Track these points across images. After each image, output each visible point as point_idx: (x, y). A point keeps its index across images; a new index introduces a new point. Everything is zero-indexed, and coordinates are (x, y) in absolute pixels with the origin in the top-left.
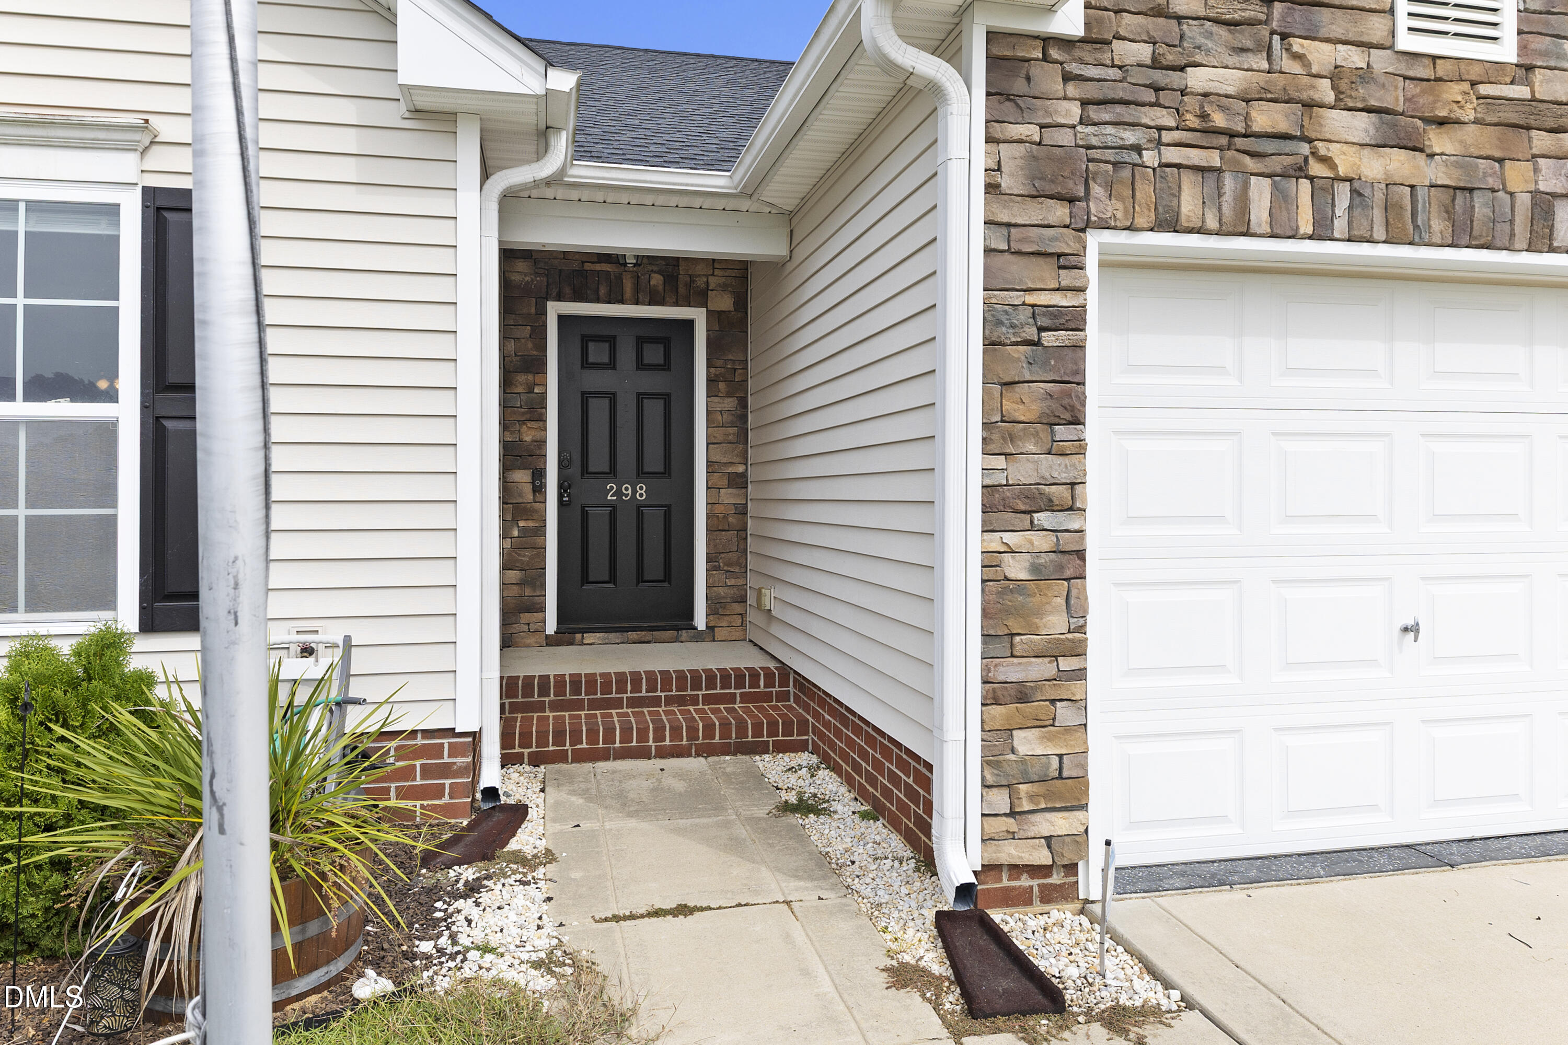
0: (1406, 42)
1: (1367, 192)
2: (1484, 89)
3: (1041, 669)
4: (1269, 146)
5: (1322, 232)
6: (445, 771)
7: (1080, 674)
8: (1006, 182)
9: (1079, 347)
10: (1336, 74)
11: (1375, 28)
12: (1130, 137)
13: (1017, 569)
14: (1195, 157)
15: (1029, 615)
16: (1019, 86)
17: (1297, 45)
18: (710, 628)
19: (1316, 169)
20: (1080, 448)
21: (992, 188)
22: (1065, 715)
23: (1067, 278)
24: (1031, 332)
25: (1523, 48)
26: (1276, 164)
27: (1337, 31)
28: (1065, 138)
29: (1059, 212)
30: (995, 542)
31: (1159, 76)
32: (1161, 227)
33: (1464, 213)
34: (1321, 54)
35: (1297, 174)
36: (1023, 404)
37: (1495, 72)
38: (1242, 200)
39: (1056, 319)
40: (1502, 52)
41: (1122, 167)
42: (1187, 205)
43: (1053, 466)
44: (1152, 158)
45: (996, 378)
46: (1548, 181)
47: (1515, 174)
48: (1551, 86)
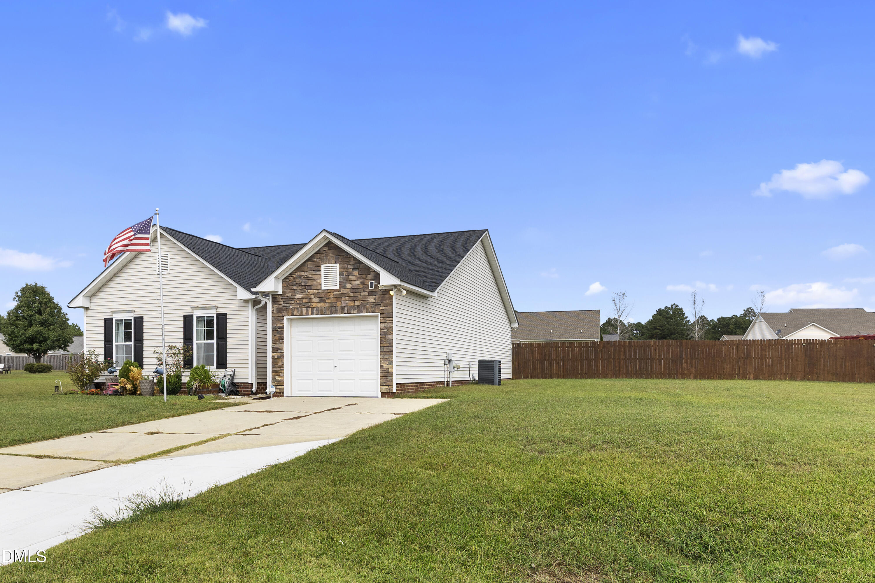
0: (323, 288)
1: (318, 309)
2: (334, 293)
3: (279, 369)
4: (305, 304)
5: (312, 314)
6: (248, 388)
7: (283, 370)
8: (274, 312)
9: (283, 331)
10: (314, 294)
11: (319, 287)
12: (288, 305)
13: (276, 358)
14: (296, 306)
15: (277, 363)
16: (276, 300)
17: (309, 291)
19: (311, 306)
20: (283, 343)
21: (272, 313)
22: (281, 374)
23: (281, 322)
24: (277, 329)
25: (340, 287)
26: (306, 306)
27: (314, 288)
28: (281, 306)
29: (281, 315)
30: (273, 354)
31: (292, 297)
32: (292, 315)
33: (331, 310)
34: (312, 292)
35: (309, 307)
36: (277, 338)
37: (336, 290)
38: (302, 311)
39: (280, 327)
40: (338, 287)
41: (287, 309)
42: (295, 313)
43: (280, 345)
44: (291, 307)
45: (274, 335)
46: (343, 304)
47: (338, 304)
48: (344, 291)
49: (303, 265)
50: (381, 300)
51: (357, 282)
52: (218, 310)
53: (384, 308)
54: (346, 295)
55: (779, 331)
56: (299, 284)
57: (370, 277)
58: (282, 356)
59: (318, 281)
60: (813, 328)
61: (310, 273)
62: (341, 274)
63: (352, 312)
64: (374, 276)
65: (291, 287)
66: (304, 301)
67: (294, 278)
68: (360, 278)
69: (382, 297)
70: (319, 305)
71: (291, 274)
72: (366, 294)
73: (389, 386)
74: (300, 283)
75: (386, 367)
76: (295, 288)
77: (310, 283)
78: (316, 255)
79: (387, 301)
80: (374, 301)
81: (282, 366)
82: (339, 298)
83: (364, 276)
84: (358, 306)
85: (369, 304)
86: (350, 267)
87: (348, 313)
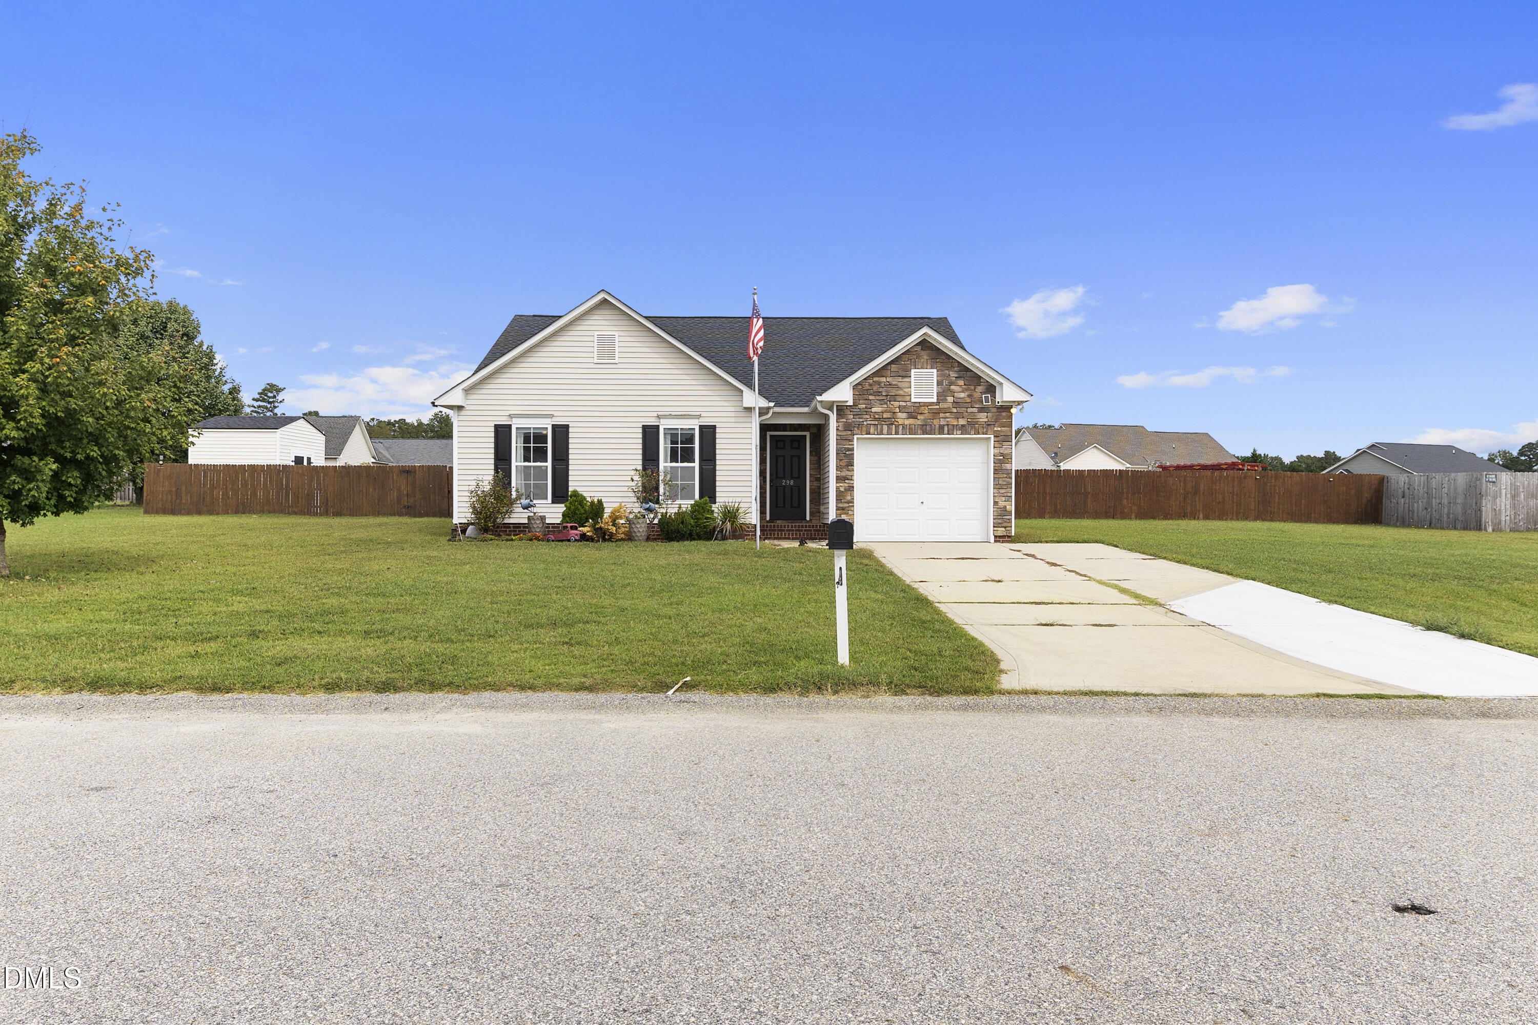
0: (913, 400)
1: (905, 426)
2: (929, 407)
3: (846, 505)
4: (886, 420)
5: (897, 433)
7: (853, 506)
8: (840, 428)
9: (853, 454)
10: (899, 407)
11: (907, 398)
12: (861, 420)
13: (842, 489)
14: (873, 422)
15: (844, 497)
16: (842, 413)
17: (892, 403)
18: (810, 520)
19: (896, 423)
20: (853, 470)
21: (837, 430)
23: (850, 443)
24: (845, 452)
25: (937, 399)
26: (888, 423)
27: (900, 400)
28: (850, 421)
29: (849, 433)
30: (838, 485)
31: (867, 410)
32: (867, 434)
33: (925, 429)
34: (896, 404)
35: (892, 424)
36: (843, 463)
37: (932, 404)
38: (882, 430)
39: (849, 450)
40: (935, 400)
41: (860, 426)
42: (872, 431)
43: (849, 473)
44: (865, 423)
45: (839, 459)
46: (943, 422)
47: (936, 422)
48: (942, 405)
49: (883, 369)
50: (996, 419)
51: (962, 395)
52: (702, 420)
53: (999, 429)
54: (946, 411)
55: (1056, 454)
56: (878, 393)
57: (980, 389)
58: (851, 489)
59: (906, 390)
60: (1095, 450)
61: (894, 380)
62: (939, 383)
63: (955, 433)
64: (987, 389)
65: (866, 397)
66: (885, 416)
67: (870, 385)
68: (967, 390)
69: (998, 415)
70: (907, 422)
71: (867, 380)
72: (975, 410)
73: (1005, 527)
74: (881, 392)
75: (999, 502)
76: (871, 397)
77: (893, 392)
78: (906, 356)
79: (1005, 421)
80: (986, 420)
81: (851, 501)
82: (936, 414)
83: (972, 388)
84: (963, 426)
85: (978, 423)
86: (953, 374)
87: (948, 434)
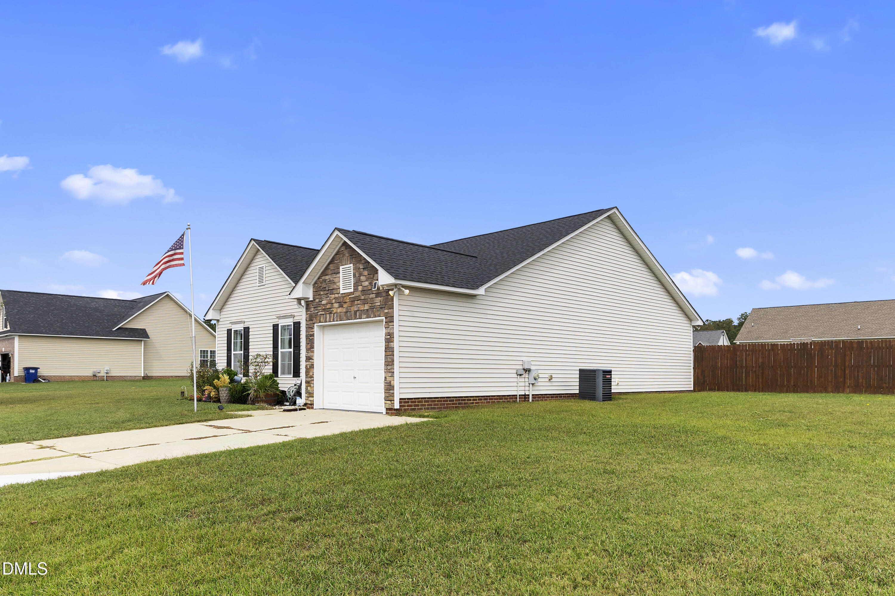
0: (342, 292)
1: (337, 314)
2: (350, 297)
3: (310, 379)
4: (328, 310)
5: (333, 320)
7: (313, 380)
8: (308, 319)
9: (313, 339)
10: (334, 298)
11: (338, 291)
12: (316, 311)
13: (308, 367)
14: (322, 313)
15: (309, 373)
16: (308, 307)
17: (331, 296)
19: (333, 312)
20: (314, 352)
21: (306, 320)
22: (312, 385)
23: (312, 330)
24: (309, 337)
25: (354, 289)
26: (329, 312)
27: (335, 293)
28: (312, 313)
29: (312, 322)
30: (307, 363)
31: (320, 303)
32: (320, 322)
33: (347, 315)
34: (333, 296)
35: (331, 313)
36: (309, 346)
37: (351, 293)
38: (326, 318)
39: (311, 335)
40: (352, 290)
41: (316, 316)
42: (322, 319)
43: (311, 354)
44: (319, 314)
45: (307, 344)
46: (356, 309)
47: (352, 309)
48: (357, 294)
49: (327, 268)
50: (385, 302)
51: (366, 283)
53: (387, 311)
54: (358, 299)
58: (312, 366)
59: (338, 284)
61: (332, 277)
62: (354, 276)
63: (362, 317)
65: (319, 293)
66: (328, 306)
67: (321, 283)
68: (368, 278)
69: (385, 299)
70: (339, 310)
71: (319, 278)
73: (391, 401)
74: (325, 288)
75: (389, 379)
76: (322, 293)
77: (331, 287)
78: (336, 256)
79: (390, 303)
80: (379, 304)
81: (313, 377)
82: (353, 301)
83: (372, 276)
84: (367, 310)
85: (375, 307)
86: (361, 267)
87: (359, 318)
